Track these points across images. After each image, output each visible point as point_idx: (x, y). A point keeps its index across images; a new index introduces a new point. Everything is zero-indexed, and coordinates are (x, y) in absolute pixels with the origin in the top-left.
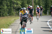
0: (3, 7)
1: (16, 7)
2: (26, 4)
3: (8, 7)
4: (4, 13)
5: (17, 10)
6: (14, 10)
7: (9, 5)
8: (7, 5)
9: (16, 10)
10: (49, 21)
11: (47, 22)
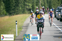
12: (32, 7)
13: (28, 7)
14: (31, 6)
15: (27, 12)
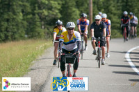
0: (15, 17)
1: (46, 16)
2: (74, 9)
3: (25, 17)
4: (15, 32)
5: (50, 25)
6: (43, 23)
7: (30, 10)
8: (23, 12)
9: (47, 24)
10: (130, 51)
11: (125, 52)
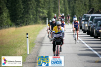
12: (48, 14)
13: (41, 15)
14: (47, 12)
15: (40, 21)
